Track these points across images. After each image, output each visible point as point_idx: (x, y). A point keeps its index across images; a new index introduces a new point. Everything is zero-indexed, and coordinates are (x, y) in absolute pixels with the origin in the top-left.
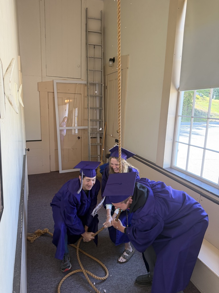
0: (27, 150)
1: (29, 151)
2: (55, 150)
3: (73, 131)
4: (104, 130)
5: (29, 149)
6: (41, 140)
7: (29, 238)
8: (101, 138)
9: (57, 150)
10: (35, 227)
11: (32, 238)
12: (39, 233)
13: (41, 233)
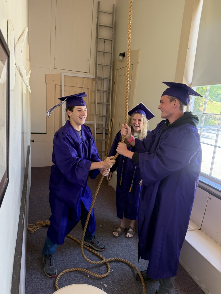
0: (31, 141)
1: (33, 142)
4: (110, 126)
5: (33, 140)
6: (46, 133)
7: (29, 228)
8: (106, 134)
10: (36, 218)
11: (33, 228)
12: (40, 224)
13: (42, 225)
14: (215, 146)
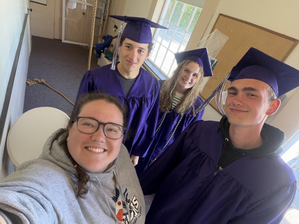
0: (29, 10)
1: (31, 11)
2: (60, 19)
3: (83, 6)
4: (107, 13)
5: (31, 9)
6: (46, 5)
7: (28, 82)
8: (104, 20)
9: (61, 19)
10: (34, 76)
11: (31, 82)
12: (36, 81)
13: (38, 82)
14: (168, 49)
